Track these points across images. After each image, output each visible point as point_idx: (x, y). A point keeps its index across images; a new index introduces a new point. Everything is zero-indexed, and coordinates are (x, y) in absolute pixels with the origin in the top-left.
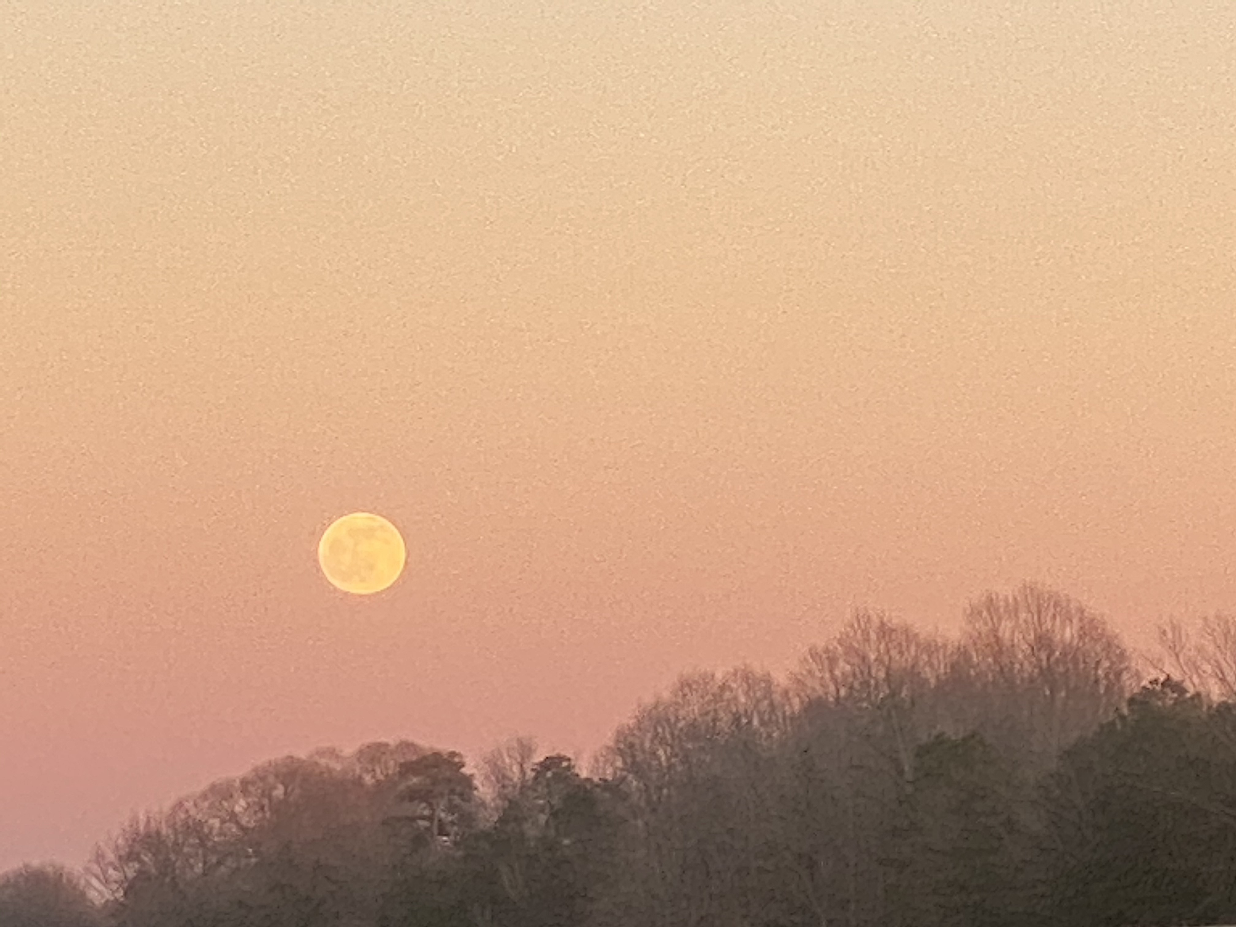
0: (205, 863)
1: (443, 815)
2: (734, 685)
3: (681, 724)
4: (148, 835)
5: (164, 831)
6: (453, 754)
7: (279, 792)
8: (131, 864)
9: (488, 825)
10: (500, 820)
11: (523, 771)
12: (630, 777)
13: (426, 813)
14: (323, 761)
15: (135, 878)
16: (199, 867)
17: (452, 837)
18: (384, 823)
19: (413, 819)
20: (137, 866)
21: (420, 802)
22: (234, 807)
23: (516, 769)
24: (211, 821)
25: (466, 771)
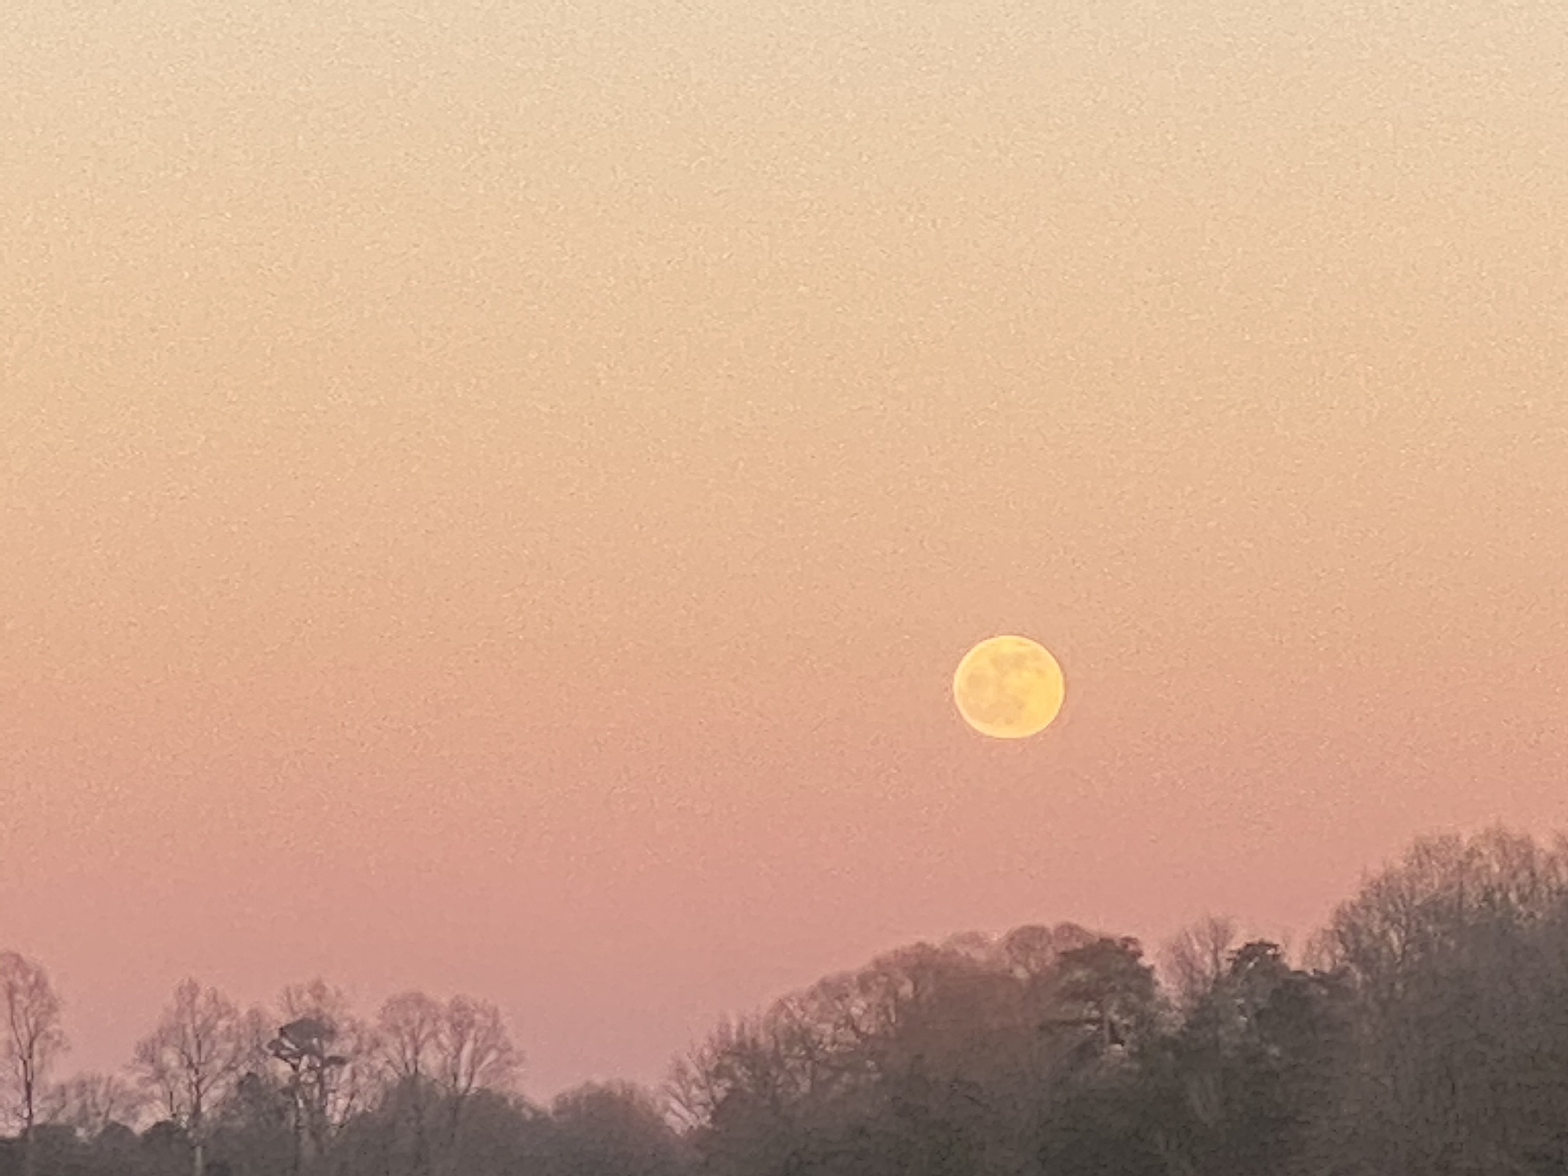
0: (812, 1079)
1: (1116, 1018)
2: (1485, 852)
3: (1417, 902)
4: (741, 1045)
5: (762, 1039)
6: (1128, 940)
7: (907, 989)
8: (720, 1082)
9: (1173, 1029)
10: (1189, 1024)
11: (1216, 962)
12: (1354, 968)
13: (1095, 1014)
14: (962, 951)
15: (726, 1099)
16: (805, 1086)
17: (1128, 1046)
18: (1042, 1028)
19: (1077, 1023)
20: (728, 1084)
21: (1086, 1001)
22: (849, 1009)
23: (1208, 959)
24: (822, 1026)
25: (1145, 961)
